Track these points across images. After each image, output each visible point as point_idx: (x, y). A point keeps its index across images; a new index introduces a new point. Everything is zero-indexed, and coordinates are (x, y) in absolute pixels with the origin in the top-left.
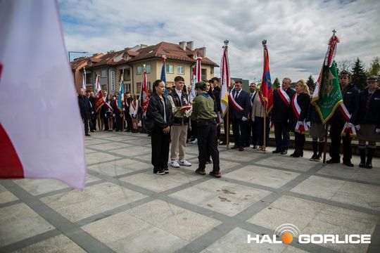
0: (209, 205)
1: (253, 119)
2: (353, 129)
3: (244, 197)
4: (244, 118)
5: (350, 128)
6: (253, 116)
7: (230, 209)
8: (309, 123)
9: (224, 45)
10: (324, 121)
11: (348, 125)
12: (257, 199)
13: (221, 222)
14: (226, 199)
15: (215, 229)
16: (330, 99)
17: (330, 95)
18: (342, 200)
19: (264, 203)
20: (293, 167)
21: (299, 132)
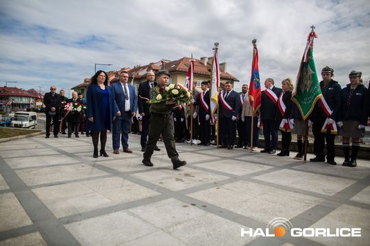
0: (161, 183)
1: (243, 120)
2: (334, 126)
3: (201, 179)
4: (234, 118)
5: (331, 124)
6: (243, 116)
7: (178, 186)
8: (292, 121)
9: (214, 46)
10: (305, 117)
11: (329, 121)
12: (212, 182)
13: (160, 194)
14: (181, 180)
15: (151, 198)
16: (310, 94)
17: (309, 90)
18: (298, 187)
19: (216, 184)
20: (271, 163)
21: (284, 130)
